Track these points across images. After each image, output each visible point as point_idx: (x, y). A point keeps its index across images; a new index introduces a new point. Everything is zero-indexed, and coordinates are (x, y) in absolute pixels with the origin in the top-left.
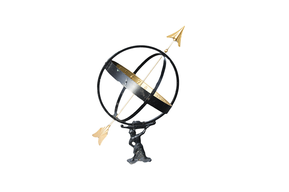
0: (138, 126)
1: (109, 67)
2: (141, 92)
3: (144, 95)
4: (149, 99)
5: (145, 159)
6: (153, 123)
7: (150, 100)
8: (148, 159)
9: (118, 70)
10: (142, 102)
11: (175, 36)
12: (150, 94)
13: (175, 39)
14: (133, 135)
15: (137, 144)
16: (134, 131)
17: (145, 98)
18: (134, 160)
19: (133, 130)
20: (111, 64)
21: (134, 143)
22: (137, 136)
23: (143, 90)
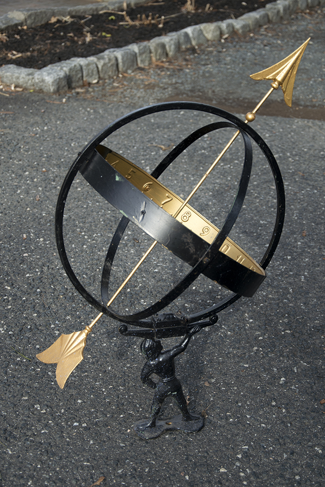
0: (169, 329)
1: (91, 167)
2: (185, 240)
3: (192, 250)
4: (206, 260)
5: (186, 421)
6: (211, 319)
7: (209, 263)
8: (193, 422)
9: (117, 179)
10: (188, 269)
11: (277, 74)
12: (209, 245)
13: (276, 83)
14: (153, 353)
15: (165, 380)
16: (156, 342)
17: (195, 256)
18: (155, 426)
19: (153, 340)
20: (96, 159)
21: (155, 377)
22: (164, 356)
23: (189, 234)
